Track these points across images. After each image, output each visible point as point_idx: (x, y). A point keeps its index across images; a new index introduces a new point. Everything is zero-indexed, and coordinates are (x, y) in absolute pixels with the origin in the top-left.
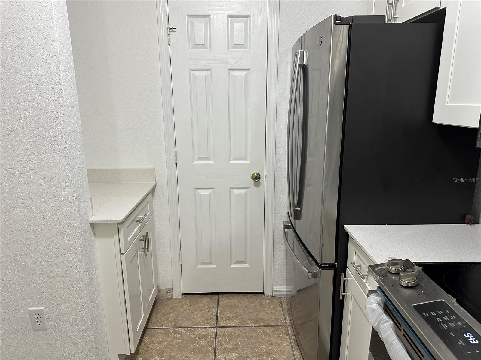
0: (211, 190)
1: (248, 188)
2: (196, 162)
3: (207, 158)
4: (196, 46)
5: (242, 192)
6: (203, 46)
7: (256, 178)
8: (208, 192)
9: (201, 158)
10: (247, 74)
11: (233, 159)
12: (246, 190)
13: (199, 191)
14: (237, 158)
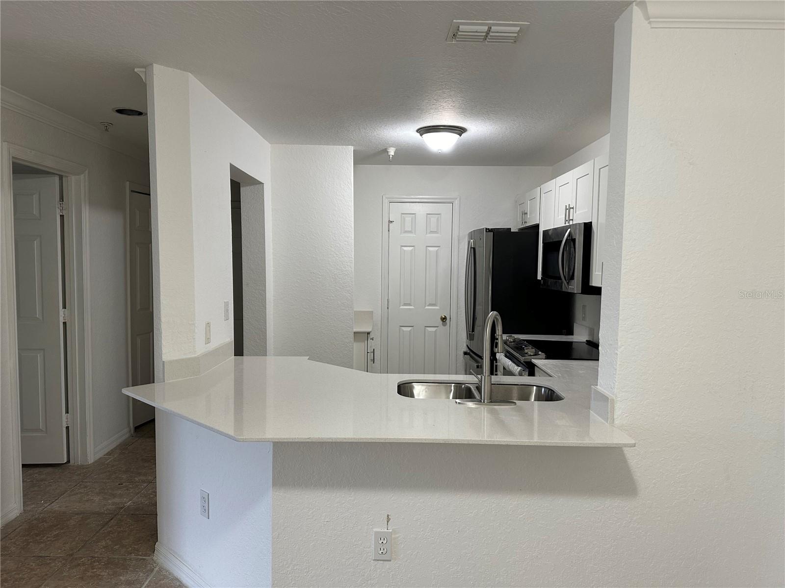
0: (410, 328)
1: (437, 327)
2: (402, 307)
3: (409, 305)
4: (406, 232)
5: (433, 329)
6: (410, 232)
7: (444, 319)
8: (409, 329)
9: (405, 304)
10: (438, 250)
11: (428, 306)
12: (436, 328)
13: (403, 328)
14: (430, 305)
